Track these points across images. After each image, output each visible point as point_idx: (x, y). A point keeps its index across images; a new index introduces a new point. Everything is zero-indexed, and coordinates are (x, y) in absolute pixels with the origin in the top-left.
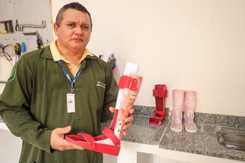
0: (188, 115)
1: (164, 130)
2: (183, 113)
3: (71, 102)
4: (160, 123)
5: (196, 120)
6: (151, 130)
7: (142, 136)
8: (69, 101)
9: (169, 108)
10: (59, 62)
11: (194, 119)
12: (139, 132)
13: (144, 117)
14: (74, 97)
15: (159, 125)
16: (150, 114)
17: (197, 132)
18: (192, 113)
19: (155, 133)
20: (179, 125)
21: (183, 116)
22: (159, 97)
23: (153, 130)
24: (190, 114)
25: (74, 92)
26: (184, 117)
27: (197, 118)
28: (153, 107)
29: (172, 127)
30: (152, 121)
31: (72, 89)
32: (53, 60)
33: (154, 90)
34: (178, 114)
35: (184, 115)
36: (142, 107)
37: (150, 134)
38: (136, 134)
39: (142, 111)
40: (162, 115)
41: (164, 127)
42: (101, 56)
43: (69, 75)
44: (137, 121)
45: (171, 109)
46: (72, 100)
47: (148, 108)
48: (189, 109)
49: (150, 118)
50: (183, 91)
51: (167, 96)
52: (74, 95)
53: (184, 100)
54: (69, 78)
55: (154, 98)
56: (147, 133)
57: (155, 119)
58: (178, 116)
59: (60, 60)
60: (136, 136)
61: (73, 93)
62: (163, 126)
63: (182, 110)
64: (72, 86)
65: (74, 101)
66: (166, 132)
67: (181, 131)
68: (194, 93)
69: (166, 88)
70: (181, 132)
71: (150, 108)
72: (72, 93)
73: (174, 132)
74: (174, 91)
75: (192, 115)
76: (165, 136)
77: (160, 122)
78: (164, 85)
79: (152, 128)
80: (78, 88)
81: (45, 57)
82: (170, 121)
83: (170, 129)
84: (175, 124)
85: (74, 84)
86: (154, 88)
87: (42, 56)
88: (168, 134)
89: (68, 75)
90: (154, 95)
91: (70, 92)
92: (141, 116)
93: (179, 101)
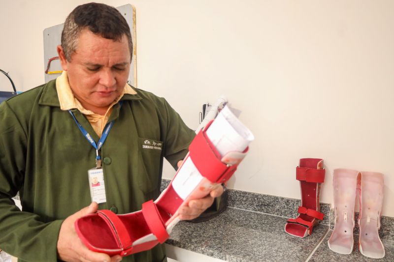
0: (368, 220)
1: (313, 247)
2: (357, 216)
3: (98, 184)
4: (307, 232)
5: (385, 232)
6: (286, 244)
7: (265, 255)
8: (94, 183)
9: (329, 205)
10: (70, 112)
11: (381, 230)
12: (261, 247)
13: (279, 218)
14: (102, 174)
15: (305, 236)
16: (291, 213)
17: (385, 257)
18: (377, 217)
19: (293, 253)
20: (346, 240)
21: (356, 221)
22: (307, 181)
23: (290, 246)
24: (371, 218)
25: (101, 166)
26: (359, 223)
27: (388, 229)
28: (298, 201)
29: (331, 243)
30: (292, 226)
31: (98, 159)
32: (60, 107)
33: (298, 168)
34: (347, 216)
35: (359, 221)
36: (277, 198)
37: (281, 254)
38: (255, 249)
39: (278, 207)
40: (313, 218)
41: (315, 241)
42: (207, 106)
43: (90, 134)
44: (264, 225)
45: (333, 207)
46: (99, 181)
47: (288, 201)
48: (369, 209)
49: (288, 222)
50: (357, 172)
51: (323, 182)
52: (101, 170)
53: (358, 189)
54: (92, 141)
55: (298, 182)
56: (277, 251)
57: (298, 223)
58: (346, 221)
59: (73, 109)
60: (254, 255)
61: (100, 168)
62: (313, 240)
63: (353, 209)
64: (97, 155)
65: (103, 181)
66: (317, 251)
67: (350, 253)
68: (381, 178)
69: (321, 165)
70: (348, 256)
71: (292, 201)
72: (98, 168)
73: (335, 253)
74: (337, 172)
75: (376, 222)
76: (313, 260)
77: (307, 230)
78: (319, 160)
79: (290, 240)
80: (108, 156)
81: (44, 104)
82: (330, 230)
83: (327, 246)
84: (339, 236)
85: (100, 151)
86: (298, 164)
87: (40, 101)
88: (322, 256)
89: (88, 136)
90: (298, 178)
91: (94, 166)
92: (274, 215)
93: (349, 192)
